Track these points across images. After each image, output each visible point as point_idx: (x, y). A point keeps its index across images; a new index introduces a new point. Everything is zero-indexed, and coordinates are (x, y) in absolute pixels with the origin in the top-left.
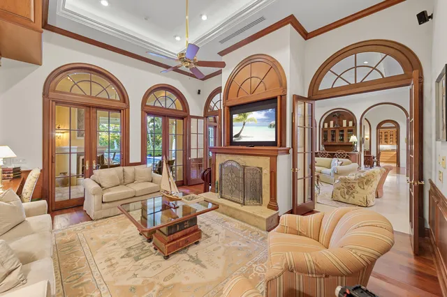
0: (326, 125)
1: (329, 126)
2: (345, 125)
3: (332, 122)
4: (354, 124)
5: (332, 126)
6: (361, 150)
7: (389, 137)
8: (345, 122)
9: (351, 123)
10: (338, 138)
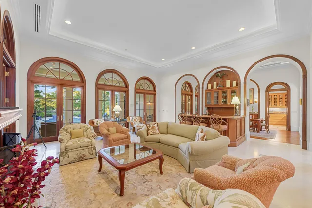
0: (210, 86)
1: (212, 87)
2: (228, 85)
3: (215, 83)
4: (238, 84)
5: (215, 87)
6: (245, 114)
7: (278, 100)
8: (228, 82)
9: (234, 84)
10: (221, 100)
